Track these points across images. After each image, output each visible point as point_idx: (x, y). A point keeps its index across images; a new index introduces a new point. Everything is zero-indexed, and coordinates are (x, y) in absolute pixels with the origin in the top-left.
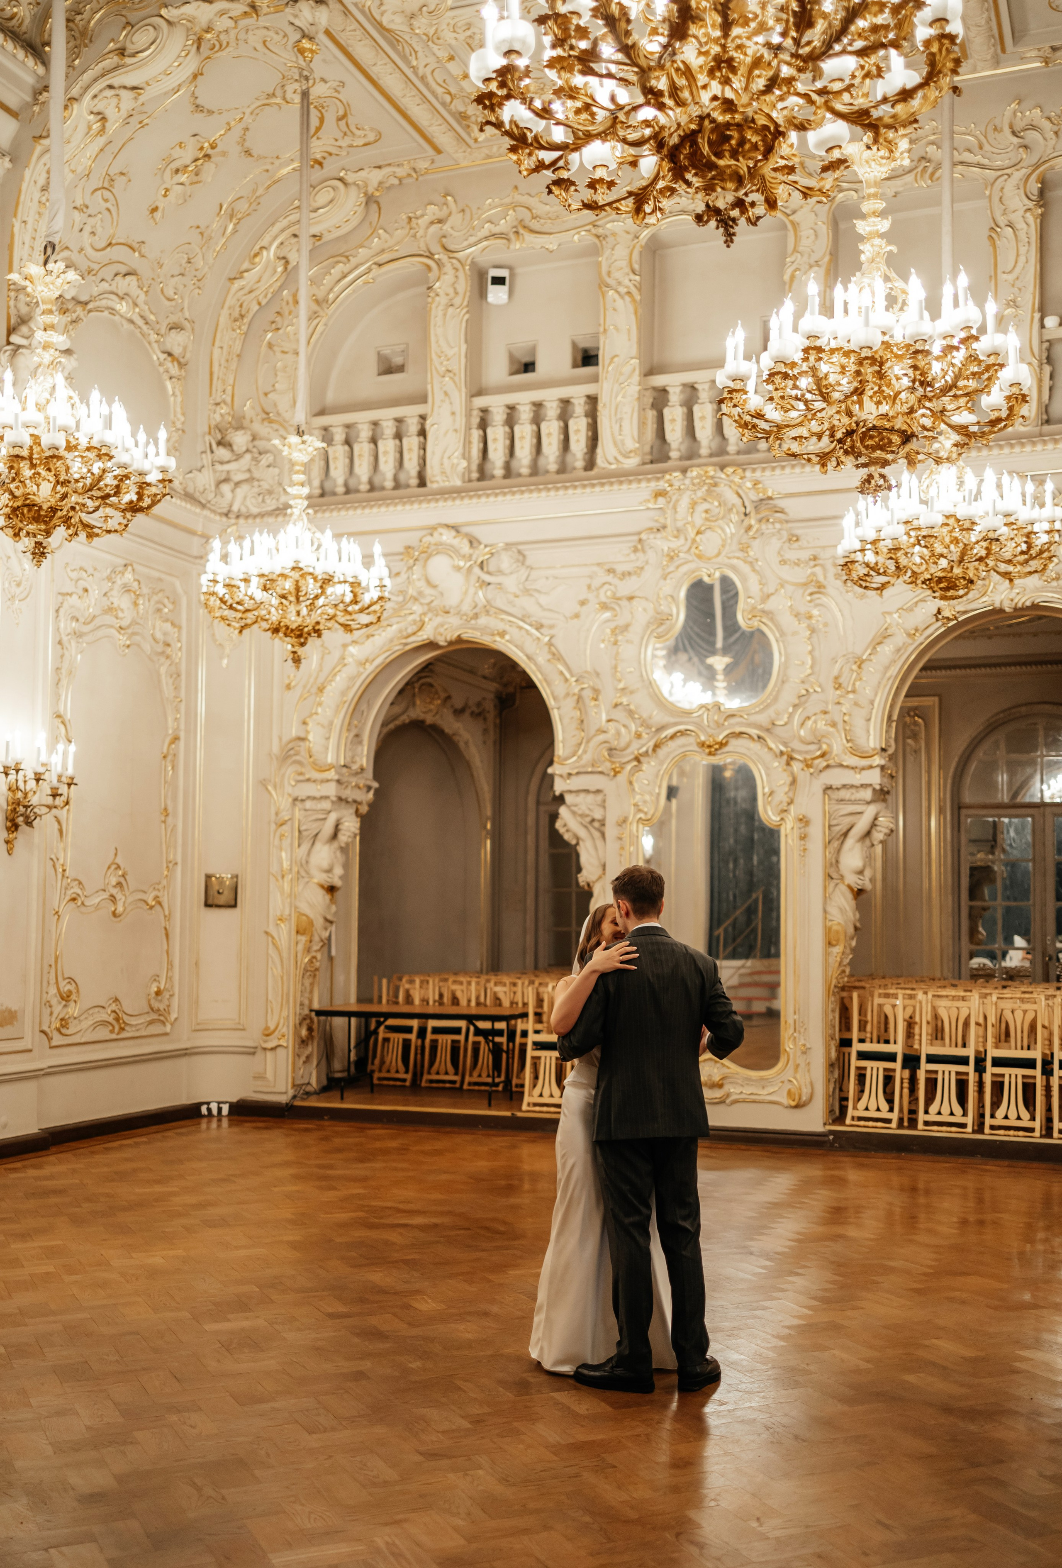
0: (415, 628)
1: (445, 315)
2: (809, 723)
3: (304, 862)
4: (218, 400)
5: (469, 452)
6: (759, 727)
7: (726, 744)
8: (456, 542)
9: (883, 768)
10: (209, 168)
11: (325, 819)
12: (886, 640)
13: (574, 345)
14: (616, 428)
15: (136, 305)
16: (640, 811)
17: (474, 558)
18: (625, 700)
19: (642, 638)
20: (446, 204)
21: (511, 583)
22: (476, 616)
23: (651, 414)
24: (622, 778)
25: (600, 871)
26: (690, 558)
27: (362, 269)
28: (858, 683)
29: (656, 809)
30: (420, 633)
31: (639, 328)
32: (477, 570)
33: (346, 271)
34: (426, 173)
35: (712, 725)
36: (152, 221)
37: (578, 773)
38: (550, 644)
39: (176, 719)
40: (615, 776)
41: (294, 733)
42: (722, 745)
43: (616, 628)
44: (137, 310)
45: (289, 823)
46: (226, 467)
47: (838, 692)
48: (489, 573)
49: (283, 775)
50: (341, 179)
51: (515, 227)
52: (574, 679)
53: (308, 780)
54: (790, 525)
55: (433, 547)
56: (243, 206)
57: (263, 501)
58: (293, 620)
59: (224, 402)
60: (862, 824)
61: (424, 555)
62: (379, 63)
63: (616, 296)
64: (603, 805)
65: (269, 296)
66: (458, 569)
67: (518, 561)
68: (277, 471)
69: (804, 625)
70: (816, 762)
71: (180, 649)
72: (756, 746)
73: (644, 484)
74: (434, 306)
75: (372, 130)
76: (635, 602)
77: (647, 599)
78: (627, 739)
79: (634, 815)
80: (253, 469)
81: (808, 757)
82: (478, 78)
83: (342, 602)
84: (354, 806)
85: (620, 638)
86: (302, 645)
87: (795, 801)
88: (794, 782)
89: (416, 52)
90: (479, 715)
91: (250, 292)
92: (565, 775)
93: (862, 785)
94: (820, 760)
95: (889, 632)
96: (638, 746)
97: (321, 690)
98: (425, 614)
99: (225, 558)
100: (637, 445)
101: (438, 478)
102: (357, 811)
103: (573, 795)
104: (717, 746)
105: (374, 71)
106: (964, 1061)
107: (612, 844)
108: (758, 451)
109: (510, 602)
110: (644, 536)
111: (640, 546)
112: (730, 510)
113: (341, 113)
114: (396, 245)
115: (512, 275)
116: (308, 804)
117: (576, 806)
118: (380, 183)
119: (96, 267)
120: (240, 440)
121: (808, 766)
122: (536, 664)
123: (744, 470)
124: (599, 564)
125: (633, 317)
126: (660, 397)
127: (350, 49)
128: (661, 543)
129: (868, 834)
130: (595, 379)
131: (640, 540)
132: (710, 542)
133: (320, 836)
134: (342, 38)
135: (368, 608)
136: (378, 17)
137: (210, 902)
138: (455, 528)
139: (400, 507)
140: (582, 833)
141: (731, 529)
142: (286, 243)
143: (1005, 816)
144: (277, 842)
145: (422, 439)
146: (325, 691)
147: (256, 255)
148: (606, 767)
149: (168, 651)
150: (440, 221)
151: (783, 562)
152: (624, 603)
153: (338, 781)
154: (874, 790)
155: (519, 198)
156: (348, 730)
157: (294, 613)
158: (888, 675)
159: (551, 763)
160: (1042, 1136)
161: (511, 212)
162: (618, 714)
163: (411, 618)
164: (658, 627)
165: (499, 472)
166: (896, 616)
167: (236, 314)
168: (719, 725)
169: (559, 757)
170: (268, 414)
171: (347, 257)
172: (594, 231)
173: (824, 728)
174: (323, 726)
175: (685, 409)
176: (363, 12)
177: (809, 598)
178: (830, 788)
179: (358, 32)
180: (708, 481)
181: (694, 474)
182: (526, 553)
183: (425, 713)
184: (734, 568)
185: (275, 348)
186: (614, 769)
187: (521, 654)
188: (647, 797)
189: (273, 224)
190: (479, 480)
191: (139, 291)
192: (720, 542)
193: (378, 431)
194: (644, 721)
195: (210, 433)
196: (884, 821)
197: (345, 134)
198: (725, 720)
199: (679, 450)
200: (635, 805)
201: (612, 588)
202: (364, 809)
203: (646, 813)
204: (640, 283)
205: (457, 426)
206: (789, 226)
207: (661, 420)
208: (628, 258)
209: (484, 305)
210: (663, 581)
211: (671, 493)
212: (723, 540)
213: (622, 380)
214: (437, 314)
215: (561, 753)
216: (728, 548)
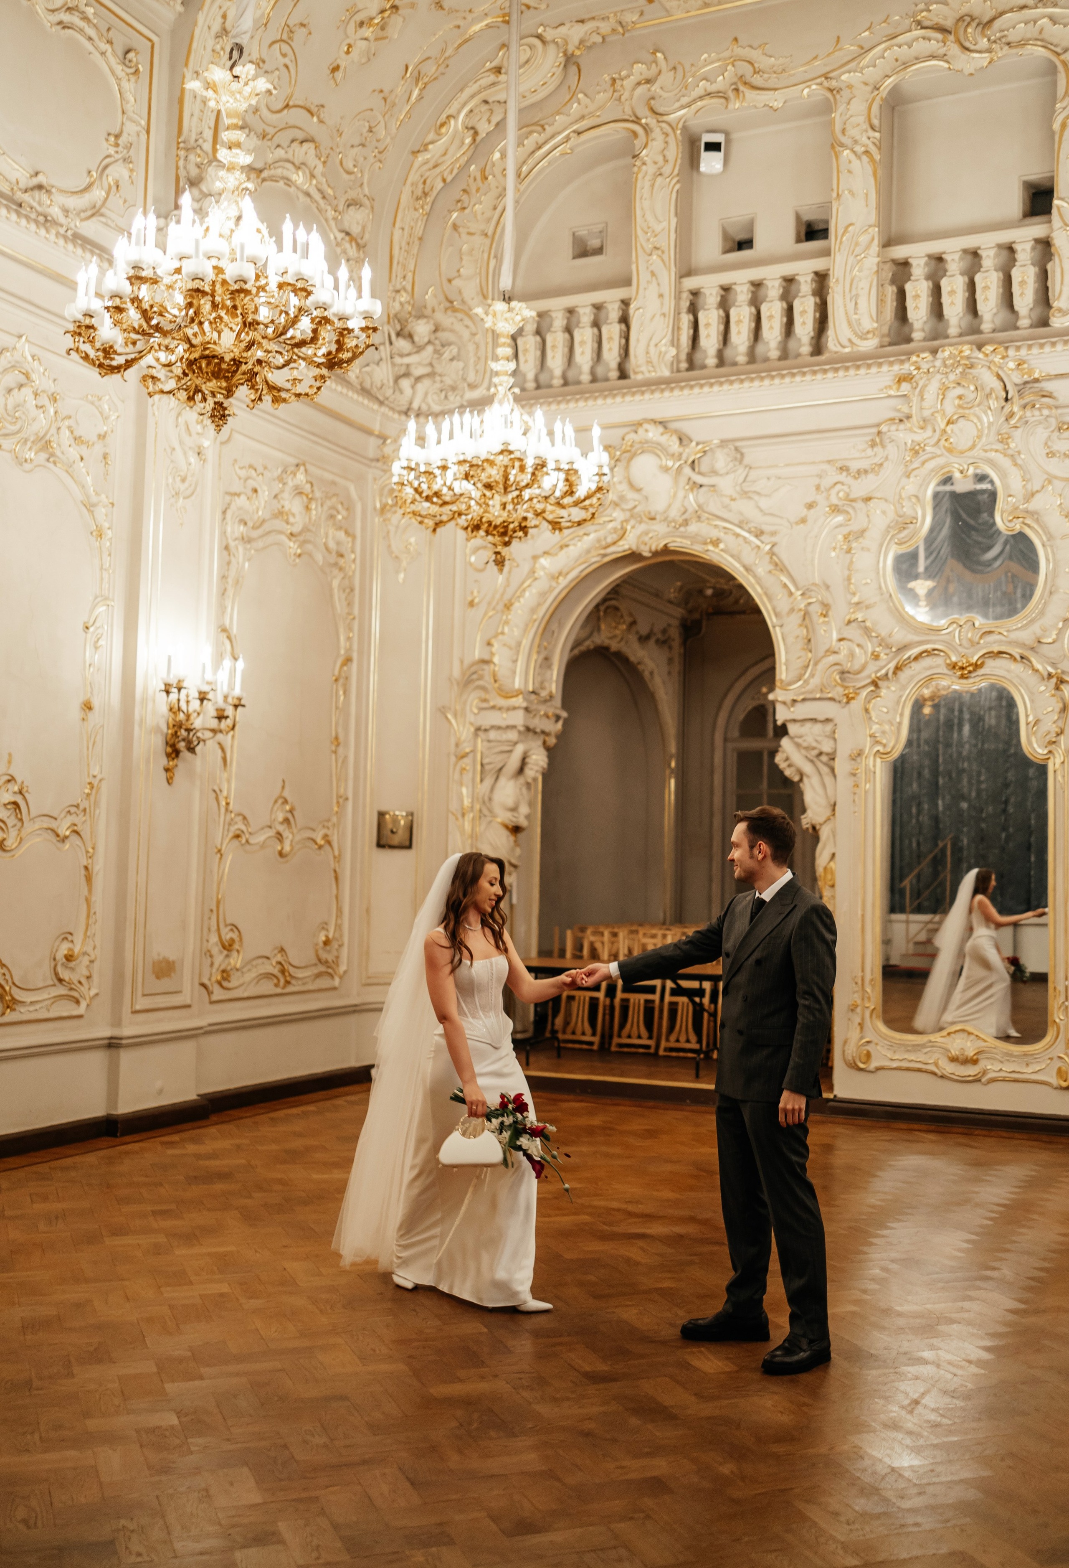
0: (615, 537)
1: (653, 186)
3: (486, 799)
4: (398, 287)
5: (678, 340)
6: (1023, 645)
7: (982, 665)
8: (663, 439)
10: (396, 21)
11: (510, 751)
13: (798, 217)
14: (850, 306)
15: (313, 176)
16: (878, 742)
17: (684, 457)
18: (860, 616)
19: (881, 546)
20: (655, 61)
21: (727, 484)
22: (686, 523)
23: (890, 290)
24: (857, 705)
25: (828, 812)
26: (939, 452)
27: (559, 138)
29: (897, 739)
30: (621, 543)
31: (878, 192)
32: (687, 470)
33: (540, 142)
34: (632, 28)
35: (965, 643)
36: (332, 82)
37: (804, 700)
38: (771, 553)
39: (349, 639)
40: (848, 703)
41: (477, 655)
42: (977, 666)
43: (849, 534)
44: (314, 182)
45: (471, 755)
46: (406, 360)
48: (700, 473)
49: (465, 703)
50: (539, 37)
51: (734, 84)
52: (800, 592)
53: (493, 707)
54: (1060, 411)
56: (430, 69)
57: (446, 397)
58: (496, 515)
59: (404, 289)
61: (627, 455)
63: (852, 157)
64: (832, 736)
65: (455, 171)
66: (666, 469)
67: (736, 459)
68: (461, 364)
71: (354, 561)
72: (1017, 668)
73: (885, 368)
74: (640, 176)
76: (871, 504)
77: (886, 500)
78: (863, 661)
79: (871, 747)
80: (435, 363)
83: (553, 494)
84: (542, 737)
85: (854, 545)
86: (507, 544)
87: (1066, 731)
88: (1064, 709)
90: (663, 643)
91: (435, 167)
92: (789, 702)
96: (876, 669)
97: (508, 607)
98: (627, 521)
99: (421, 440)
100: (875, 325)
101: (643, 369)
102: (544, 743)
103: (798, 724)
104: (971, 668)
107: (844, 782)
109: (726, 507)
110: (884, 428)
111: (878, 439)
112: (988, 396)
114: (597, 110)
115: (728, 140)
116: (493, 735)
117: (801, 737)
118: (582, 42)
119: (271, 131)
120: (422, 329)
122: (755, 576)
123: (1007, 348)
124: (829, 462)
125: (872, 180)
126: (900, 271)
128: (904, 436)
130: (827, 253)
131: (879, 433)
132: (962, 433)
133: (504, 770)
135: (584, 500)
137: (383, 842)
138: (662, 423)
139: (600, 401)
140: (807, 768)
141: (987, 418)
142: (475, 111)
144: (457, 776)
145: (623, 326)
146: (513, 608)
147: (442, 125)
148: (837, 692)
149: (341, 562)
150: (648, 81)
151: (1051, 454)
152: (860, 505)
153: (527, 709)
155: (739, 51)
156: (538, 653)
157: (498, 507)
159: (772, 689)
161: (730, 67)
162: (853, 632)
163: (611, 525)
164: (900, 531)
165: (711, 361)
167: (419, 192)
168: (973, 644)
169: (782, 681)
170: (451, 302)
171: (542, 126)
172: (826, 84)
174: (510, 648)
175: (930, 284)
180: (962, 362)
181: (947, 354)
182: (744, 450)
183: (611, 638)
184: (991, 463)
185: (461, 230)
186: (847, 695)
187: (737, 565)
188: (887, 727)
189: (462, 90)
190: (688, 370)
191: (317, 162)
192: (975, 433)
193: (574, 320)
194: (882, 640)
195: (389, 322)
198: (981, 638)
199: (923, 330)
200: (872, 736)
201: (845, 488)
202: (552, 741)
203: (885, 746)
204: (880, 141)
205: (666, 310)
206: (1060, 67)
207: (901, 295)
208: (866, 112)
209: (695, 174)
210: (904, 480)
211: (918, 377)
212: (978, 430)
213: (857, 252)
214: (643, 185)
215: (783, 677)
216: (984, 439)
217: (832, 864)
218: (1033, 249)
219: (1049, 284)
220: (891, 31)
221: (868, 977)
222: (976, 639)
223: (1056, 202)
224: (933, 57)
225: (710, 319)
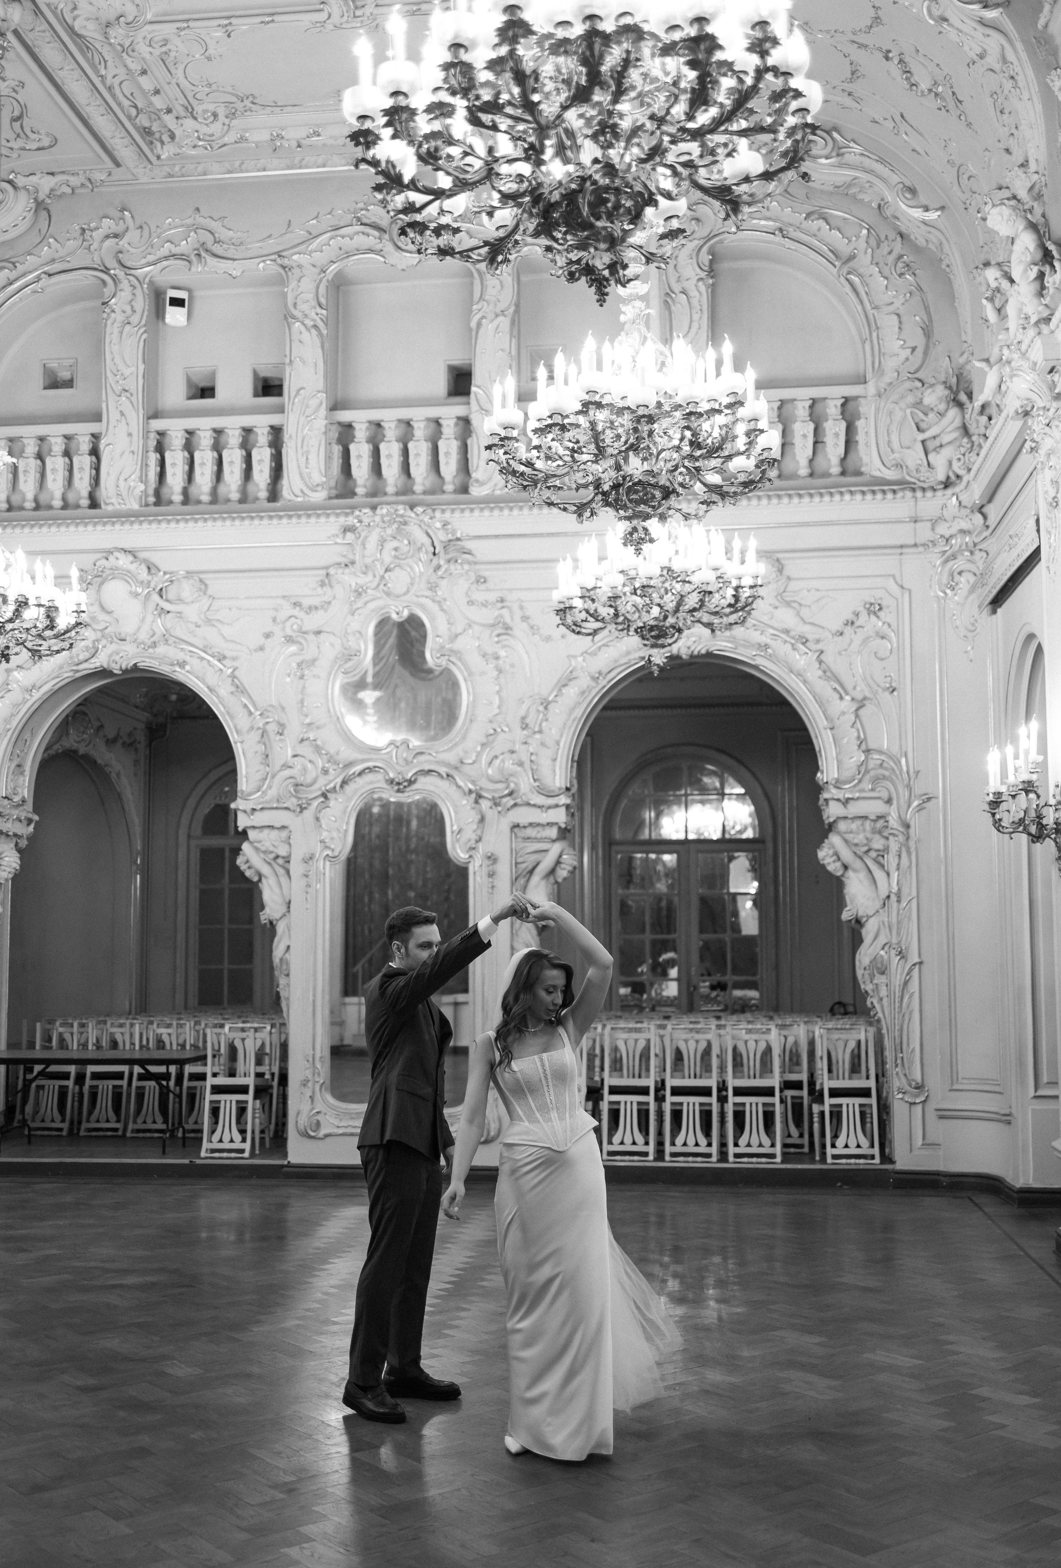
0: (87, 655)
2: (497, 762)
5: (147, 475)
6: (448, 765)
7: (415, 781)
8: (133, 567)
9: (568, 807)
12: (571, 683)
13: (256, 374)
14: (303, 460)
16: (327, 847)
17: (152, 585)
18: (311, 735)
19: (330, 674)
20: (123, 218)
21: (192, 612)
22: (154, 645)
23: (337, 449)
24: (309, 814)
25: (284, 909)
26: (379, 595)
27: (31, 277)
28: (544, 724)
29: (344, 845)
30: (93, 661)
31: (325, 362)
32: (155, 597)
33: (12, 278)
34: (101, 185)
37: (262, 809)
38: (233, 676)
40: (301, 812)
42: (411, 782)
43: (302, 662)
47: (525, 732)
48: (167, 601)
50: (11, 183)
51: (197, 249)
52: (258, 713)
54: (478, 567)
55: (108, 572)
60: (547, 862)
61: (99, 579)
62: (66, 68)
63: (303, 328)
64: (288, 841)
66: (136, 595)
67: (200, 589)
69: (491, 666)
70: (504, 800)
72: (444, 784)
73: (332, 519)
74: (109, 322)
75: (48, 134)
76: (322, 636)
77: (334, 634)
78: (314, 775)
79: (322, 852)
81: (497, 795)
82: (352, 114)
83: (35, 627)
84: (14, 839)
87: (483, 839)
88: (482, 820)
89: (105, 62)
90: (130, 745)
92: (248, 810)
93: (548, 824)
94: (508, 798)
95: (574, 674)
96: (325, 782)
98: (98, 641)
100: (324, 479)
101: (113, 500)
102: (16, 844)
103: (257, 830)
104: (405, 783)
105: (58, 76)
106: (644, 1091)
107: (297, 882)
108: (444, 492)
109: (190, 632)
110: (332, 571)
111: (326, 581)
112: (420, 549)
113: (17, 113)
114: (67, 256)
115: (191, 297)
117: (260, 842)
118: (52, 190)
121: (496, 804)
122: (218, 697)
123: (434, 510)
124: (284, 597)
125: (320, 351)
126: (345, 434)
127: (36, 50)
128: (349, 579)
129: (552, 872)
130: (281, 410)
131: (328, 575)
132: (399, 580)
134: (29, 38)
135: (62, 634)
136: (70, 22)
138: (131, 552)
139: (72, 528)
140: (265, 870)
141: (419, 568)
143: (653, 852)
145: (94, 459)
148: (292, 802)
150: (116, 236)
151: (471, 603)
152: (311, 637)
154: (560, 828)
155: (200, 220)
156: (10, 760)
158: (572, 717)
159: (233, 798)
160: (719, 1161)
161: (192, 234)
162: (306, 750)
163: (83, 643)
164: (346, 662)
165: (178, 498)
166: (580, 659)
168: (408, 762)
169: (242, 791)
171: (13, 263)
173: (511, 767)
175: (371, 447)
176: (54, 13)
177: (496, 639)
178: (517, 826)
179: (47, 34)
180: (398, 519)
181: (384, 511)
182: (207, 582)
183: (79, 742)
184: (422, 607)
186: (300, 806)
187: (201, 686)
188: (335, 834)
190: (156, 504)
192: (409, 580)
193: (46, 447)
194: (331, 757)
196: (569, 860)
197: (18, 136)
198: (414, 758)
199: (365, 487)
200: (322, 842)
201: (299, 621)
202: (23, 843)
203: (333, 850)
204: (327, 318)
205: (134, 448)
206: (476, 275)
207: (346, 455)
208: (314, 291)
209: (161, 323)
210: (350, 617)
211: (360, 529)
212: (412, 578)
213: (307, 414)
214: (112, 331)
215: (244, 788)
216: (416, 586)
217: (287, 955)
218: (456, 425)
219: (469, 456)
220: (335, 222)
221: (318, 1055)
222: (410, 759)
223: (473, 389)
224: (371, 251)
225: (176, 459)
